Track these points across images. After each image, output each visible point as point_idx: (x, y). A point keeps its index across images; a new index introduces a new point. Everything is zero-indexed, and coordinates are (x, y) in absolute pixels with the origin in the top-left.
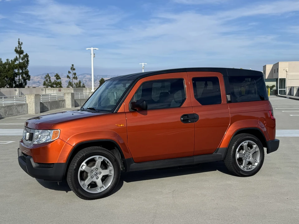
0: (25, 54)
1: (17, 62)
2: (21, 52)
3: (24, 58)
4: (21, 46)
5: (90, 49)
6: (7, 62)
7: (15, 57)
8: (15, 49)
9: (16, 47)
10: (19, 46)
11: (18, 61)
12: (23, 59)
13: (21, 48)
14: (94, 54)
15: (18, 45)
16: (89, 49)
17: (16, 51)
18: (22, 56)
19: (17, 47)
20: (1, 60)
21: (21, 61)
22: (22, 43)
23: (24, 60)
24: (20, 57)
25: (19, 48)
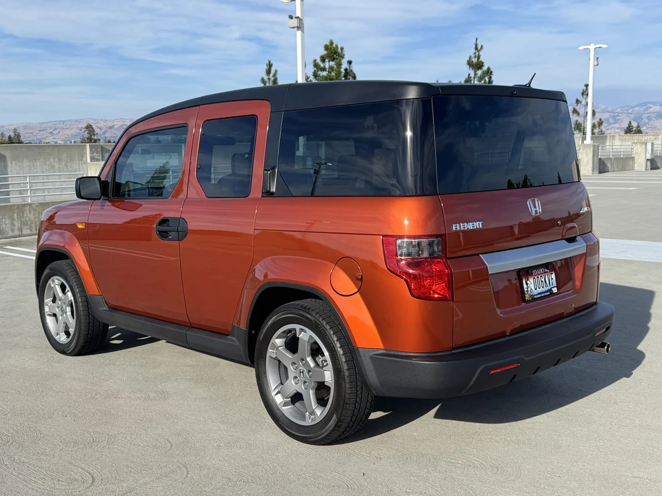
0: (485, 68)
2: (479, 66)
3: (484, 77)
4: (480, 54)
5: (588, 47)
7: (467, 77)
8: (468, 61)
9: (470, 57)
10: (475, 53)
12: (480, 79)
13: (479, 58)
14: (597, 58)
15: (474, 50)
16: (585, 47)
17: (470, 64)
18: (479, 72)
19: (473, 56)
21: (477, 83)
22: (482, 47)
23: (483, 82)
24: (475, 74)
25: (475, 57)
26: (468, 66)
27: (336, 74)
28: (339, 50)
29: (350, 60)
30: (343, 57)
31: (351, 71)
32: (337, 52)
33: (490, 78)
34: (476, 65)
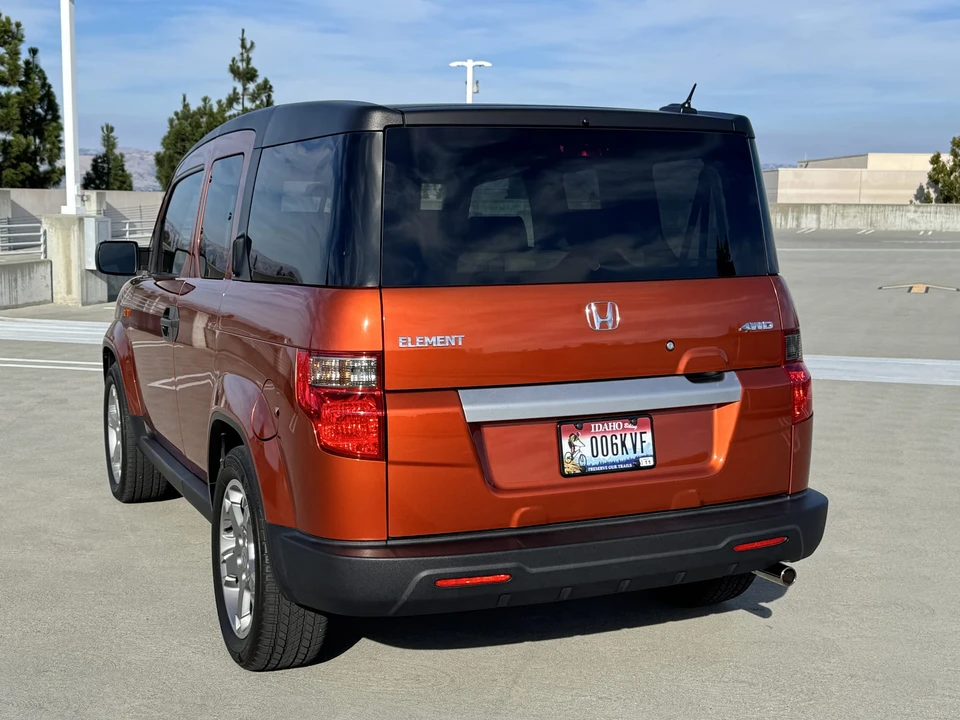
0: (260, 80)
1: (237, 108)
2: (248, 75)
3: (259, 95)
4: (251, 55)
5: (464, 64)
6: (205, 107)
7: (231, 92)
8: (231, 66)
9: (234, 59)
10: (242, 54)
11: (238, 103)
12: (253, 99)
13: (248, 63)
14: (477, 82)
15: (240, 50)
16: (460, 63)
17: (234, 70)
18: (251, 86)
19: (238, 58)
20: (184, 100)
21: (248, 105)
22: (252, 44)
23: (258, 102)
24: (245, 89)
25: (242, 60)
26: (231, 76)
27: (10, 70)
28: (14, 27)
29: (34, 46)
30: (20, 41)
31: (37, 67)
32: (11, 31)
33: (269, 96)
34: (245, 74)
